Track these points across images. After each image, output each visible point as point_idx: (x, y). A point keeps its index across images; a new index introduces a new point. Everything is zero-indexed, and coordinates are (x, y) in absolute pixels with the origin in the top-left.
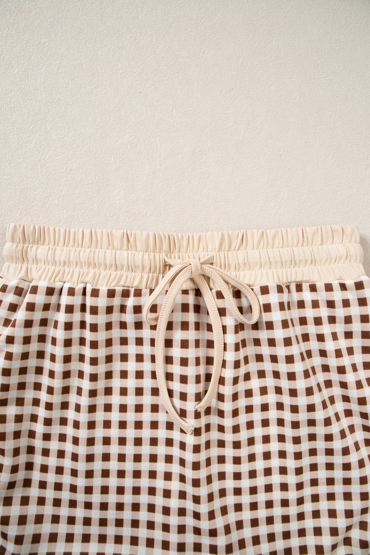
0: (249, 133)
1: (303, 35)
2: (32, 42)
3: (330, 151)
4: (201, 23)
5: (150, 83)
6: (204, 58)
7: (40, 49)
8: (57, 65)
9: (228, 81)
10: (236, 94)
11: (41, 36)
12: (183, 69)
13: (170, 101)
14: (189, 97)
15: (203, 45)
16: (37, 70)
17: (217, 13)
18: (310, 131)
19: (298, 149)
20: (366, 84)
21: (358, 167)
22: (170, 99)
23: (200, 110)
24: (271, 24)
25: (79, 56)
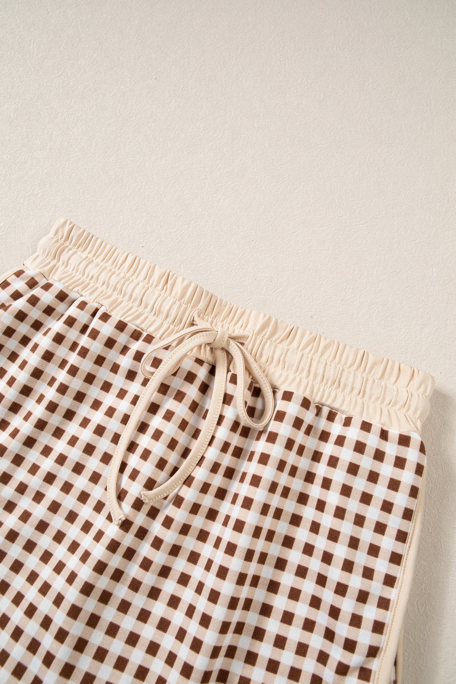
0: (272, 291)
1: (336, 179)
2: (24, 193)
3: (374, 309)
4: (216, 169)
5: (155, 236)
6: (219, 207)
7: (32, 200)
8: (49, 218)
9: (247, 231)
10: (257, 246)
11: (35, 187)
12: (194, 220)
13: (177, 256)
14: (200, 251)
15: (218, 193)
16: (26, 222)
17: (235, 159)
18: (348, 286)
19: (334, 309)
20: (415, 230)
21: (411, 328)
22: (178, 253)
23: (213, 266)
24: (297, 168)
25: (76, 207)
